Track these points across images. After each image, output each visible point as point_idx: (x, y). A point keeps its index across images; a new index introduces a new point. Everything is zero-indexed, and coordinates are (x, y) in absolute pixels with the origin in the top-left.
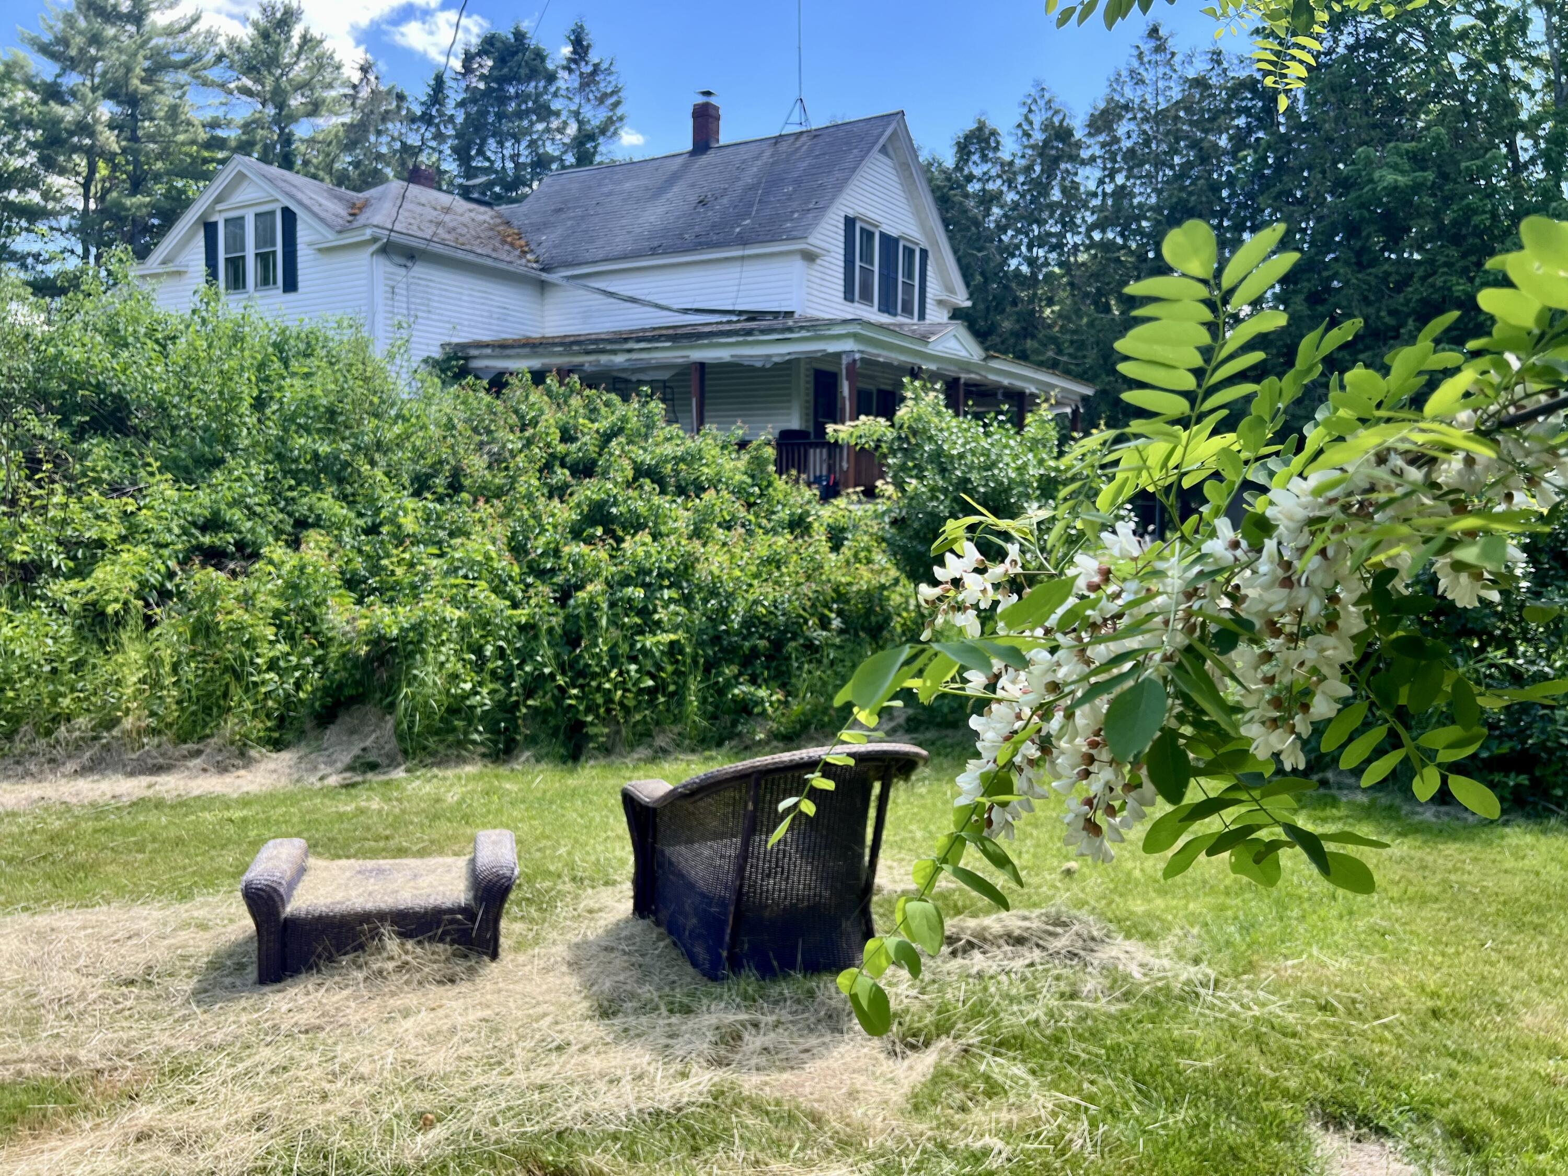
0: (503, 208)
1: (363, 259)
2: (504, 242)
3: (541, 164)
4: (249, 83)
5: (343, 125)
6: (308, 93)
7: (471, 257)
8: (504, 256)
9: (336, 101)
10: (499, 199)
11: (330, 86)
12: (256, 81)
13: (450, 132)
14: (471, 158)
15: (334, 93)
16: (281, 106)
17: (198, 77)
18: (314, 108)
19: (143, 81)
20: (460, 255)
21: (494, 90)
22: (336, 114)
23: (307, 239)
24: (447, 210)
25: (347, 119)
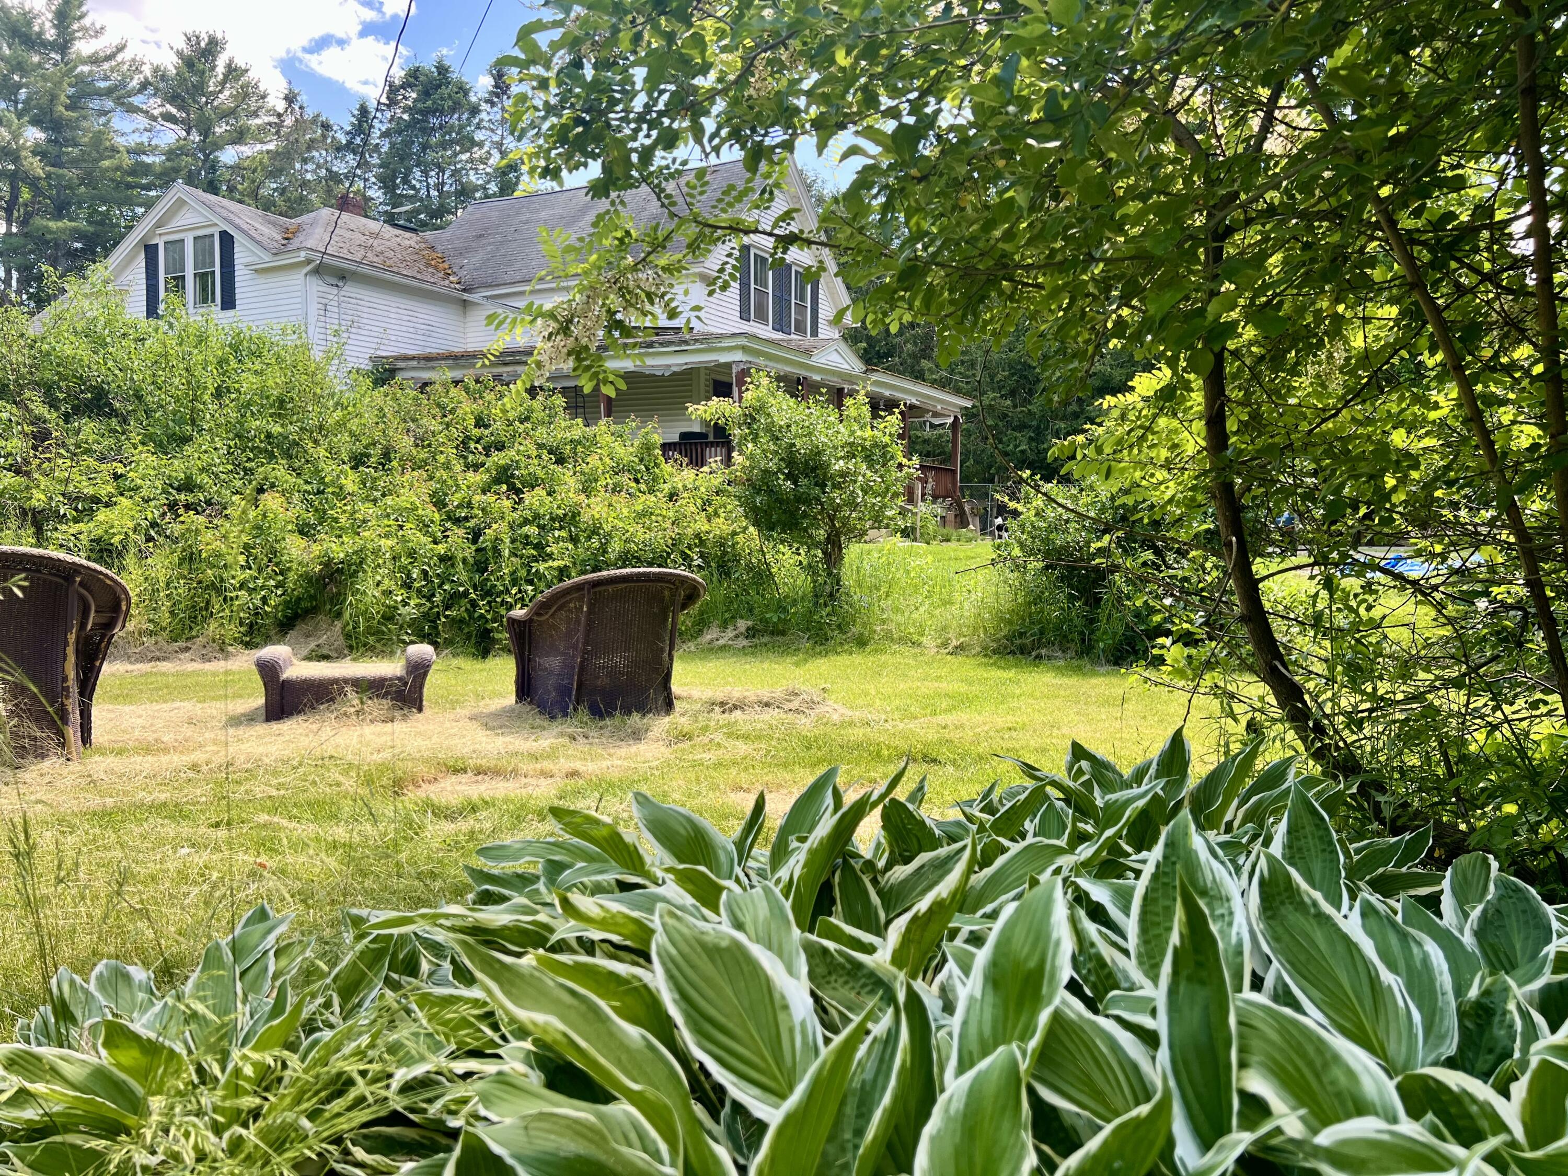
0: (428, 235)
1: (298, 279)
2: (428, 265)
3: (465, 193)
4: (174, 111)
5: (268, 152)
6: (233, 121)
7: (397, 278)
8: (429, 278)
9: (261, 129)
10: (424, 225)
11: (255, 114)
12: (180, 108)
13: (375, 160)
14: (396, 187)
15: (258, 121)
16: (206, 132)
17: (123, 104)
18: (239, 137)
19: (67, 108)
20: (388, 276)
21: (419, 121)
22: (262, 142)
23: (245, 260)
24: (375, 236)
25: (272, 146)
